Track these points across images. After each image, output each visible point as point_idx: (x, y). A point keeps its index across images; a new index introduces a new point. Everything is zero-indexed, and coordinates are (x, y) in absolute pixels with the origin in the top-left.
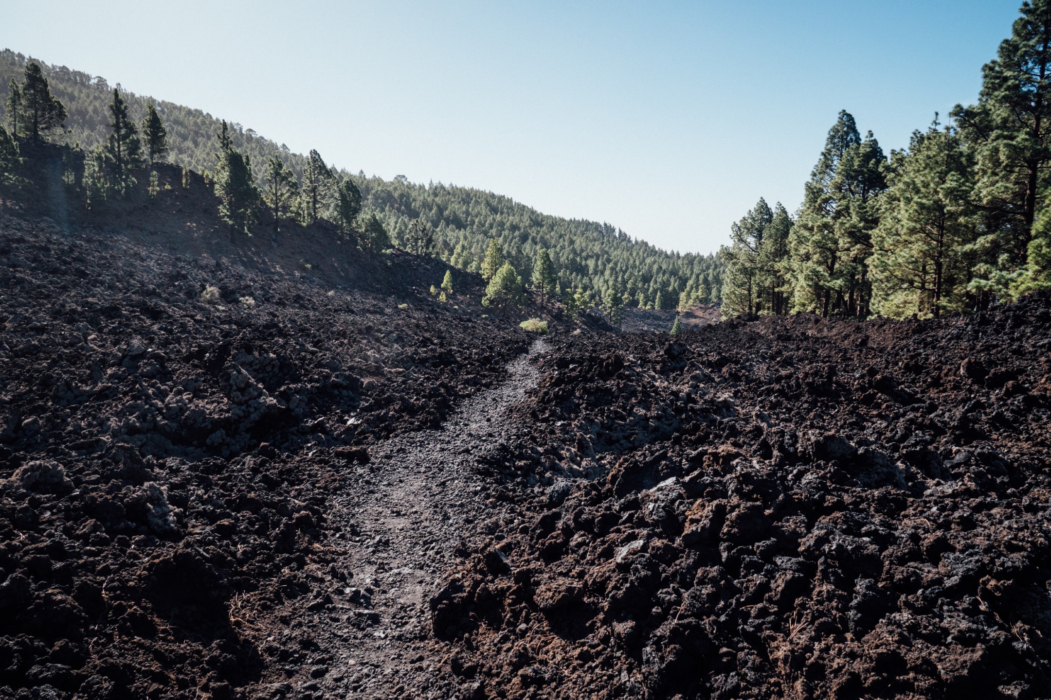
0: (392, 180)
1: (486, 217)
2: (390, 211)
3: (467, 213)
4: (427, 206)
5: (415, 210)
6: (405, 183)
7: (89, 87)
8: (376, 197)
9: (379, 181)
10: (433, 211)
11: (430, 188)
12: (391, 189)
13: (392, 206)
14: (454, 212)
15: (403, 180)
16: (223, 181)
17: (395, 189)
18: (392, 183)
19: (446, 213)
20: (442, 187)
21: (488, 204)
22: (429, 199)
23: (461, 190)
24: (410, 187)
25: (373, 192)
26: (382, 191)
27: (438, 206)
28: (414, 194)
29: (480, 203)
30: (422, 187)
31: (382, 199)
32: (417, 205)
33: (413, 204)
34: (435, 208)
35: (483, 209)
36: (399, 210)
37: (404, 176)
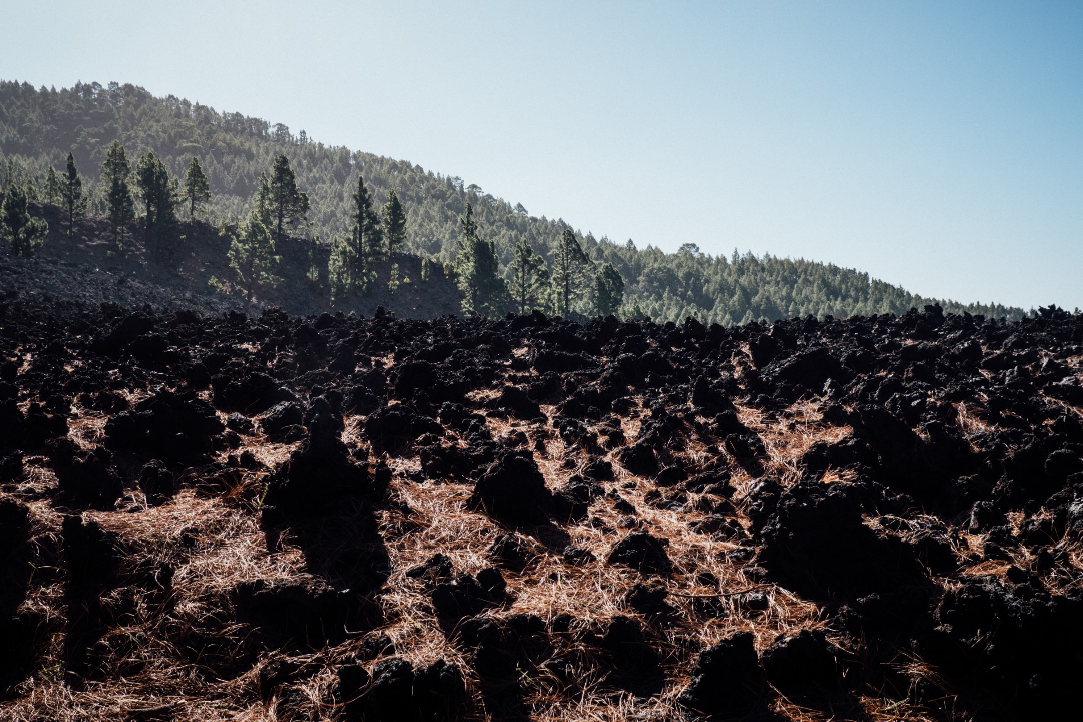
0: (676, 252)
1: (818, 304)
2: (670, 299)
3: (789, 299)
4: (725, 289)
5: (707, 296)
6: (696, 255)
7: (266, 139)
8: (650, 279)
9: (655, 253)
10: (735, 298)
11: (734, 262)
12: (672, 266)
13: (674, 292)
14: (768, 299)
15: (693, 250)
16: (468, 272)
17: (680, 266)
18: (676, 256)
19: (755, 299)
20: (753, 260)
21: (825, 283)
22: (730, 280)
23: (782, 263)
24: (705, 262)
25: (646, 271)
26: (660, 269)
27: (743, 289)
28: (707, 272)
29: (811, 283)
30: (722, 261)
31: (659, 281)
32: (712, 289)
33: (705, 288)
34: (738, 292)
35: (815, 293)
36: (683, 296)
37: (694, 245)
